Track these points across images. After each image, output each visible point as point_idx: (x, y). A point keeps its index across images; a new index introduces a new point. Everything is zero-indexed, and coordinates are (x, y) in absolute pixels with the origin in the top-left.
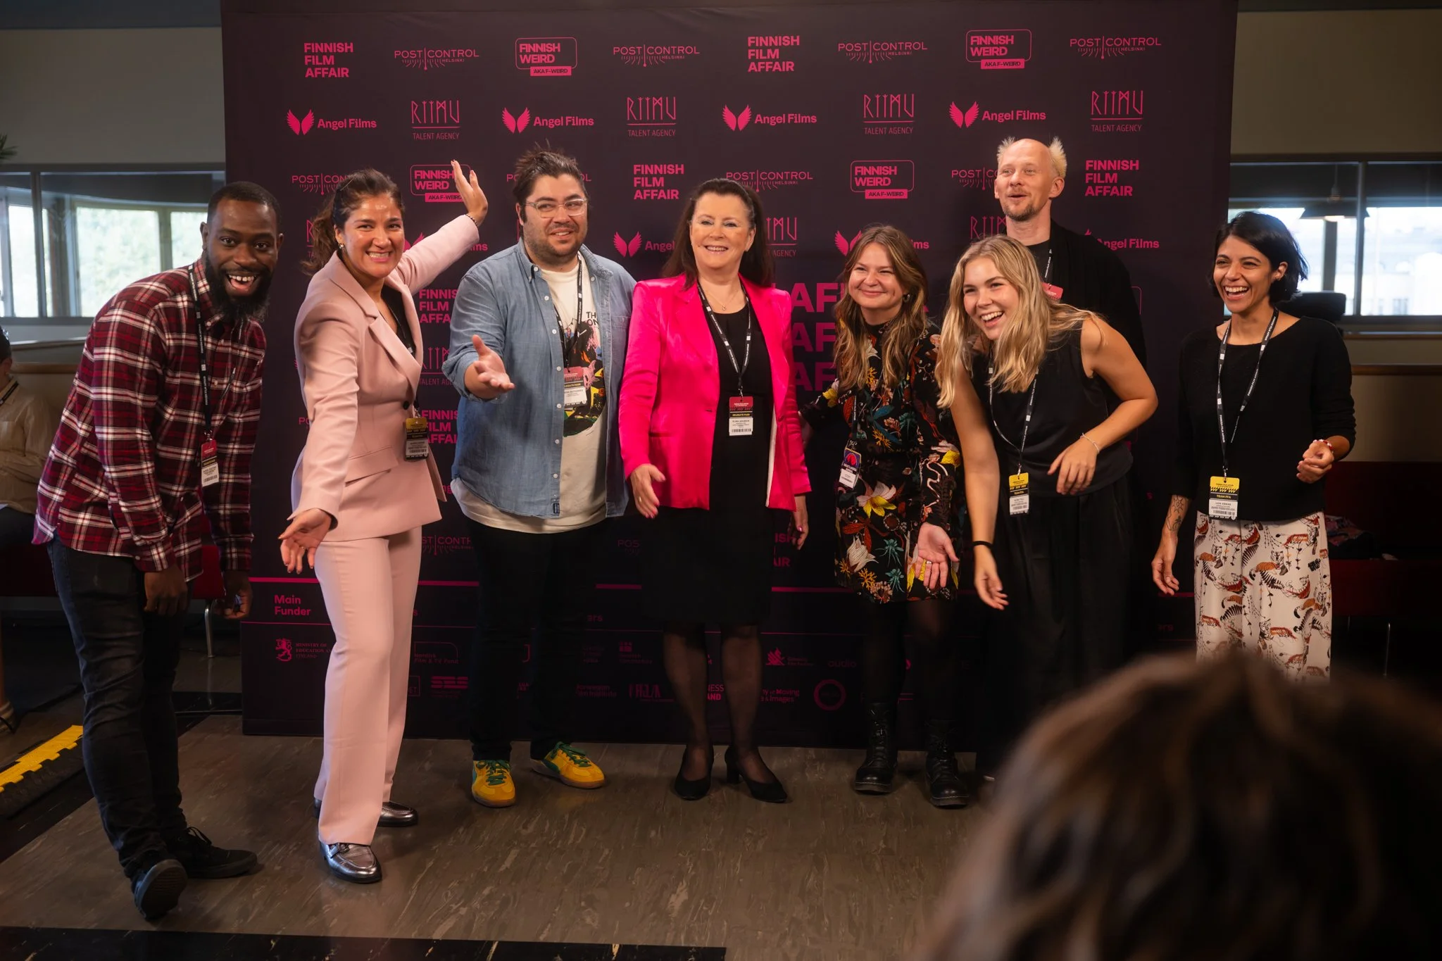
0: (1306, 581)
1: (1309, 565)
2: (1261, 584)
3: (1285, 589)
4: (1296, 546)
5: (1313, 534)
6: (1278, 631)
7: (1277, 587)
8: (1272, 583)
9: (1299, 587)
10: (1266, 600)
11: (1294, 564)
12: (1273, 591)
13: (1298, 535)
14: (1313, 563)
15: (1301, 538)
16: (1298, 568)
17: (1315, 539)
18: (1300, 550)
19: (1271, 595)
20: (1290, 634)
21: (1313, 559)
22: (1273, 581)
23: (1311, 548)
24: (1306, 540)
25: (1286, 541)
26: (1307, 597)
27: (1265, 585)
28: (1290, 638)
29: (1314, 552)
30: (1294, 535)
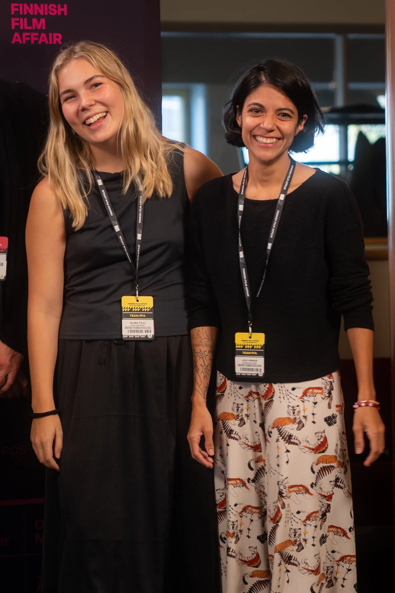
0: (322, 436)
1: (326, 420)
2: (278, 440)
3: (302, 445)
4: (312, 399)
5: (328, 387)
6: (295, 489)
7: (294, 443)
8: (289, 439)
9: (314, 442)
10: (284, 457)
11: (310, 418)
12: (290, 447)
13: (313, 388)
14: (329, 417)
15: (316, 391)
16: (314, 422)
17: (330, 393)
18: (315, 403)
19: (288, 451)
20: (307, 491)
21: (329, 413)
22: (290, 436)
23: (327, 401)
24: (322, 393)
25: (301, 395)
26: (323, 452)
27: (282, 441)
28: (307, 495)
29: (329, 407)
30: (310, 388)
